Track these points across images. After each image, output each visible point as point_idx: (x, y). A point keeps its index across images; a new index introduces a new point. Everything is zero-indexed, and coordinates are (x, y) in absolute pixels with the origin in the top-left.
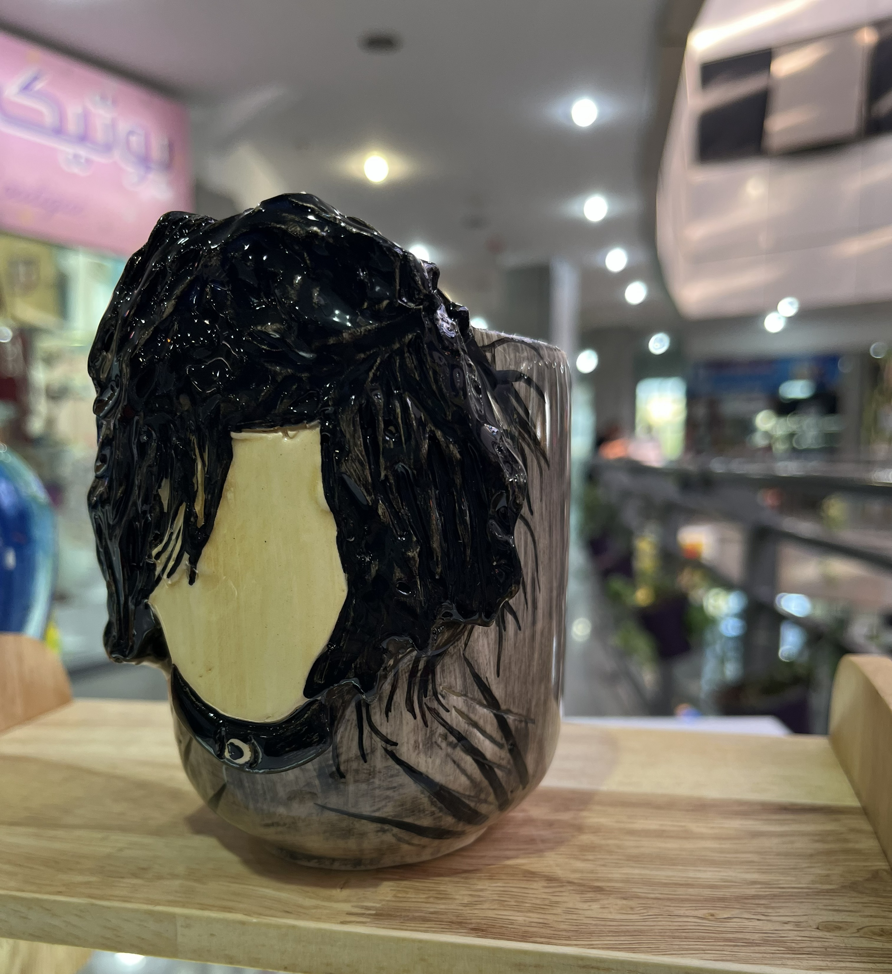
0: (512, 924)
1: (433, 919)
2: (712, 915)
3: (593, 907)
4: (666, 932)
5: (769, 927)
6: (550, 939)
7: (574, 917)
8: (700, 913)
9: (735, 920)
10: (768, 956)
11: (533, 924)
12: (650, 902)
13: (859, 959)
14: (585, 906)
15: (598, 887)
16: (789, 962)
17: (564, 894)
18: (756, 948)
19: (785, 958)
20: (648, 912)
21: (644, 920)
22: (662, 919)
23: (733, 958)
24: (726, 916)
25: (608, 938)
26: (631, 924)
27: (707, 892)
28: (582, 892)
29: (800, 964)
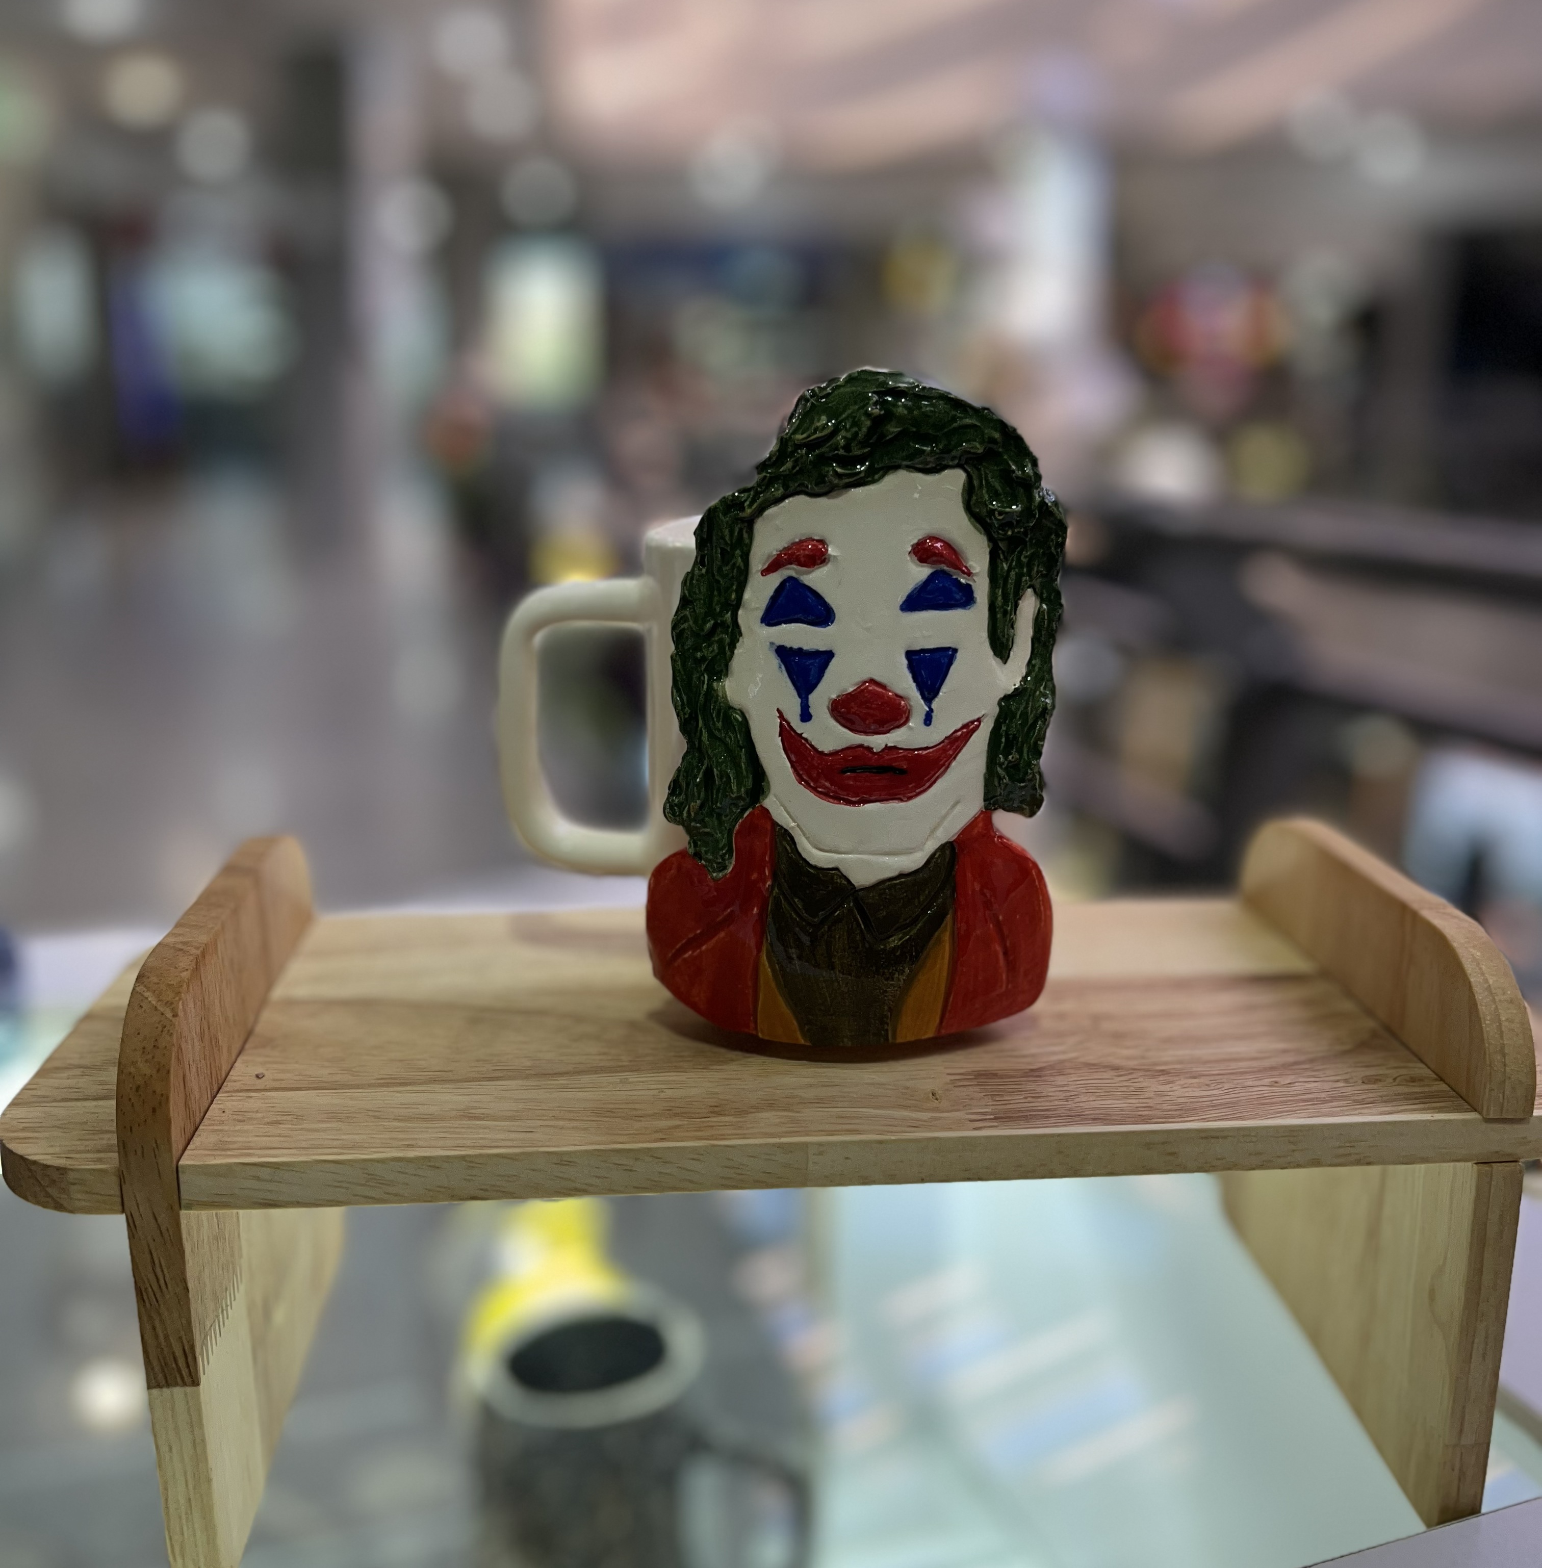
0: (1122, 1110)
1: (1051, 1115)
2: (1276, 1082)
3: (1175, 1088)
4: (1253, 1101)
5: (1327, 1086)
6: (1167, 1119)
7: (1168, 1098)
8: (1267, 1081)
9: (1297, 1084)
10: (1345, 1108)
11: (1140, 1109)
12: (1217, 1078)
13: (1411, 1102)
14: (1167, 1088)
15: (1163, 1071)
16: (1366, 1111)
17: (1139, 1080)
18: (1331, 1104)
19: (1359, 1109)
20: (1223, 1087)
21: (1227, 1094)
22: (1240, 1091)
23: (1320, 1114)
24: (1288, 1082)
25: (1212, 1112)
26: (1220, 1098)
27: (1255, 1064)
28: (1153, 1077)
29: (1371, 1111)
